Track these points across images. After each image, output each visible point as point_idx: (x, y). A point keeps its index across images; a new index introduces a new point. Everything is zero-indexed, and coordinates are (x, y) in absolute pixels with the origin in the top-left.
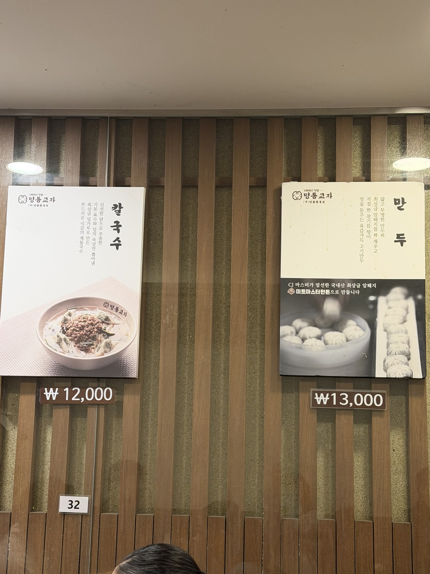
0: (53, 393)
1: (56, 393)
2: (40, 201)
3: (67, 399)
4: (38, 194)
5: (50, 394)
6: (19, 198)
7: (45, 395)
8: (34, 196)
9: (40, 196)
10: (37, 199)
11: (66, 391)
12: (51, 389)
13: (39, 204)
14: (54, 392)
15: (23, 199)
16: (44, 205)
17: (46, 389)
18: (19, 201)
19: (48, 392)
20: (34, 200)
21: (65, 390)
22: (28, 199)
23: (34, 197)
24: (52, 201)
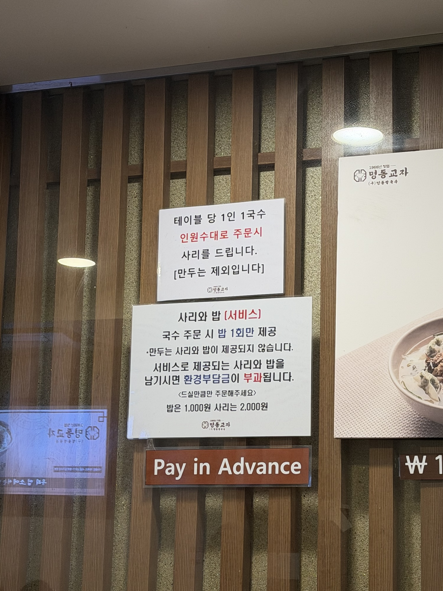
0: (419, 464)
1: (424, 463)
2: (386, 175)
3: (441, 473)
4: (382, 166)
5: (414, 464)
6: (355, 175)
7: (408, 466)
8: (376, 169)
9: (386, 168)
10: (380, 173)
11: (438, 460)
12: (416, 458)
13: (385, 180)
14: (421, 461)
15: (361, 175)
16: (392, 181)
17: (408, 458)
18: (354, 179)
19: (412, 461)
20: (376, 176)
21: (437, 458)
22: (368, 174)
23: (376, 171)
24: (403, 174)
